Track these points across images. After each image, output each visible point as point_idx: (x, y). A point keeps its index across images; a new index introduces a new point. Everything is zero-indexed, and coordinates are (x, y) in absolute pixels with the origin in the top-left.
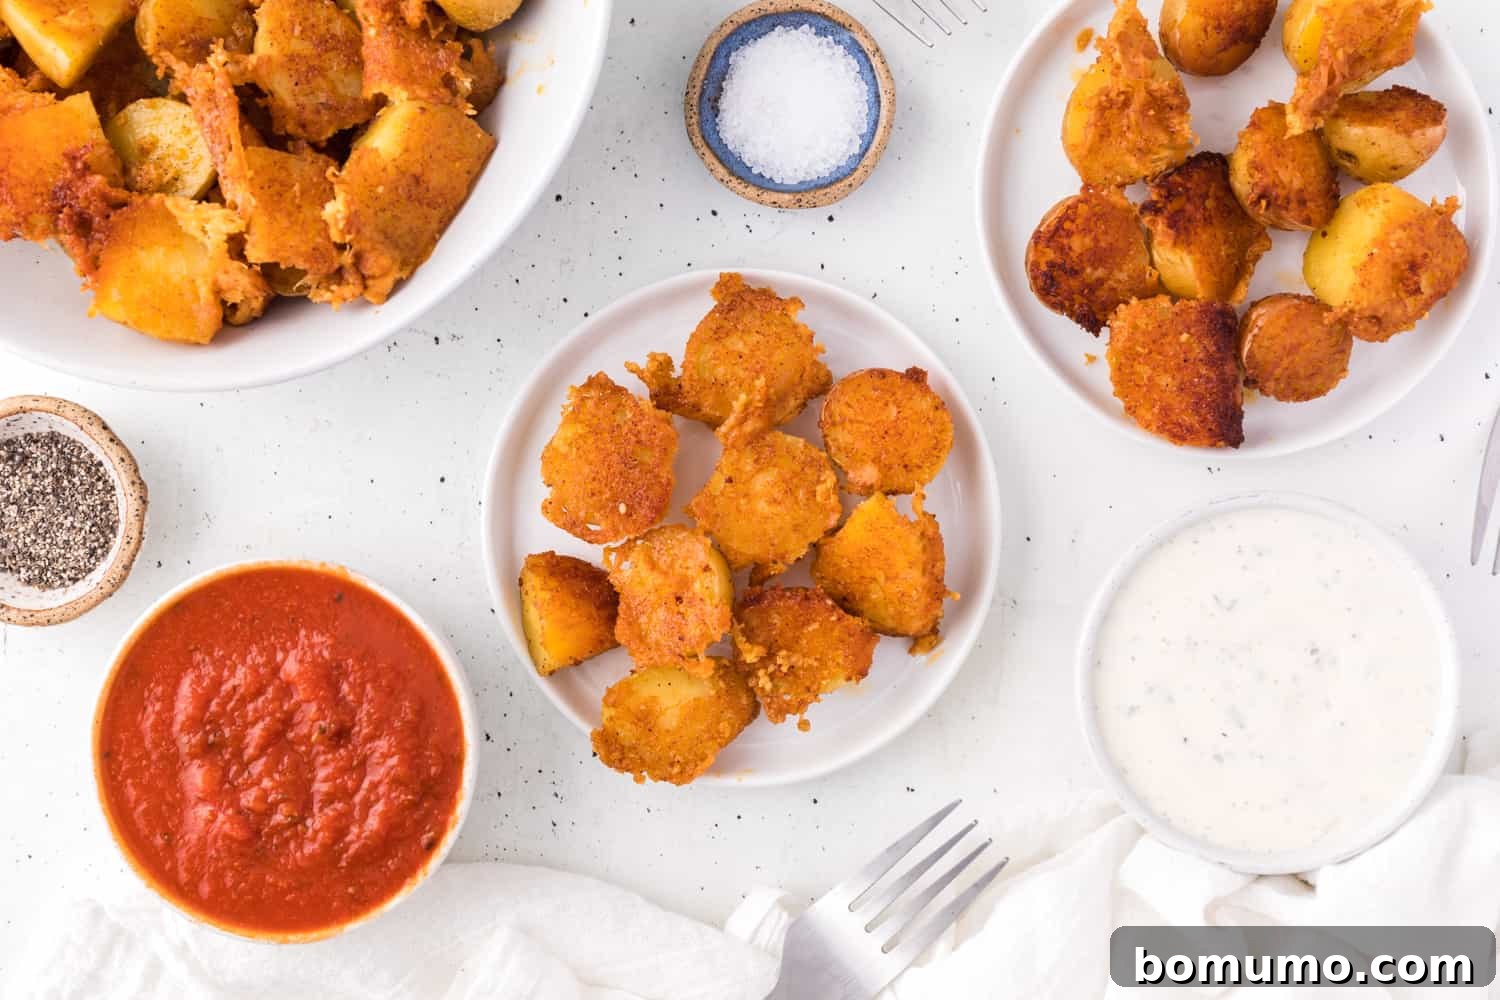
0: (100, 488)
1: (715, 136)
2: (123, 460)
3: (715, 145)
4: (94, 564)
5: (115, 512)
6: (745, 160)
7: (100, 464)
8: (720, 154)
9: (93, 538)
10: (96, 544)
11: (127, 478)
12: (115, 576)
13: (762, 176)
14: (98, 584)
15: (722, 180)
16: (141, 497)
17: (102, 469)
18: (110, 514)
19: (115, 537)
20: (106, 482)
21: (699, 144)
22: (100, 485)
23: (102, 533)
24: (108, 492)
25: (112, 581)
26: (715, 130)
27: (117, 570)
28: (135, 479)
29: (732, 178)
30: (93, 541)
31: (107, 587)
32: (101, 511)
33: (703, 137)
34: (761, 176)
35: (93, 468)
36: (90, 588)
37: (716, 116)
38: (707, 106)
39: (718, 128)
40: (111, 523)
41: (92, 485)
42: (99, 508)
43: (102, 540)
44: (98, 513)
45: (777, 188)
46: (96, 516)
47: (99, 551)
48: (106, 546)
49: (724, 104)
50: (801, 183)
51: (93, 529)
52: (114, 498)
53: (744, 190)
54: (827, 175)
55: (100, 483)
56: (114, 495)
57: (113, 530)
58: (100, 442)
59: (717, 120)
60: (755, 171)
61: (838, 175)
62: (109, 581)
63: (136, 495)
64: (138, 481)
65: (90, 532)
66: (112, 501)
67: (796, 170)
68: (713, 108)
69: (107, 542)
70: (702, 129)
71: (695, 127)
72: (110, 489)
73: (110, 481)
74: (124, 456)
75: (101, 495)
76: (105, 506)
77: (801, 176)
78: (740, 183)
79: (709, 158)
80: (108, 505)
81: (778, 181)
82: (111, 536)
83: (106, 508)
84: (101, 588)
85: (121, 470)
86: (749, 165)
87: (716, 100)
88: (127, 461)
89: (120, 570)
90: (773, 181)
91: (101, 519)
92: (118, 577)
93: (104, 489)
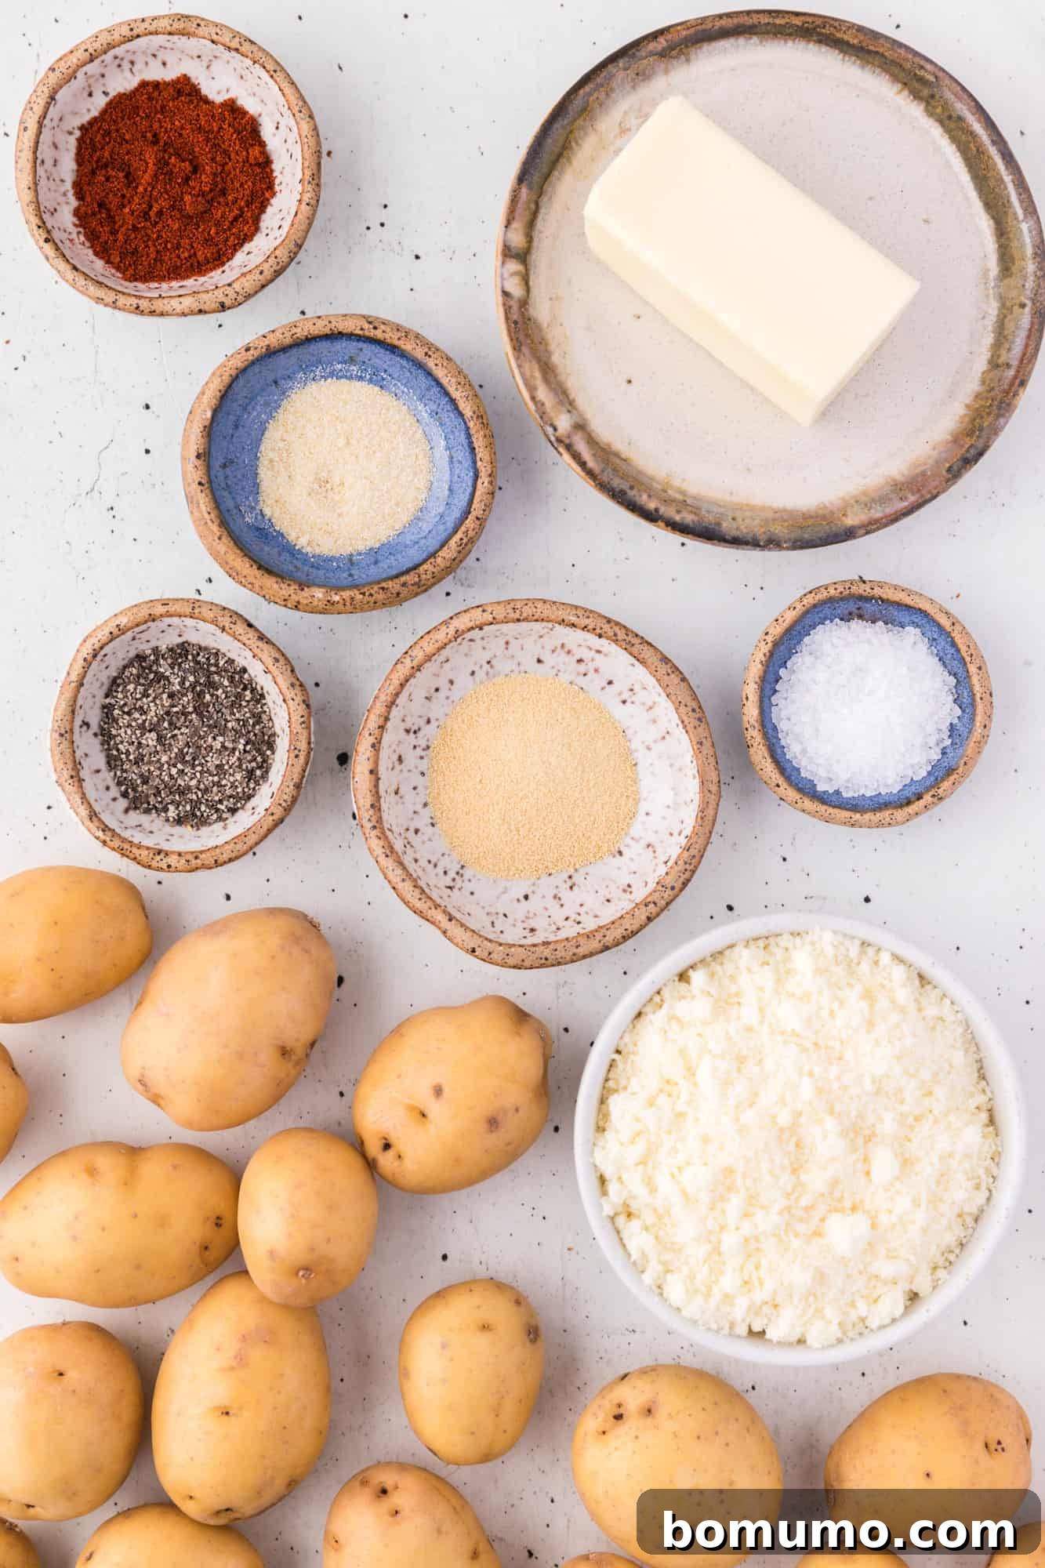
0: (247, 698)
1: (817, 620)
2: (277, 660)
3: (808, 621)
4: (254, 789)
5: (271, 724)
6: (794, 659)
7: (244, 670)
8: (798, 628)
9: (249, 758)
10: (254, 764)
11: (285, 680)
12: (285, 797)
13: (777, 681)
14: (266, 810)
15: (767, 634)
16: (304, 701)
17: (246, 676)
18: (263, 728)
19: (273, 753)
20: (253, 690)
21: (805, 602)
22: (248, 695)
23: (258, 750)
24: (258, 701)
25: (284, 804)
26: (825, 619)
27: (287, 790)
28: (294, 681)
29: (770, 645)
30: (250, 762)
31: (279, 812)
32: (254, 725)
33: (815, 606)
34: (778, 679)
35: (237, 677)
36: (256, 818)
37: (842, 619)
38: (852, 607)
39: (828, 622)
40: (266, 738)
41: (239, 696)
42: (251, 721)
43: (259, 759)
44: (250, 728)
45: (766, 700)
46: (249, 732)
47: (258, 773)
48: (265, 766)
49: (856, 625)
50: (775, 728)
51: (248, 748)
52: (265, 708)
53: (758, 661)
54: (787, 757)
55: (248, 693)
56: (265, 704)
57: (271, 746)
58: (247, 642)
59: (837, 620)
60: (782, 672)
61: (789, 770)
62: (280, 805)
63: (299, 699)
64: (298, 683)
65: (245, 750)
66: (265, 712)
67: (789, 719)
68: (850, 614)
69: (264, 761)
70: (823, 603)
71: (825, 594)
72: (259, 697)
73: (259, 688)
74: (277, 656)
75: (251, 706)
76: (258, 718)
77: (783, 726)
78: (765, 655)
79: (791, 616)
80: (260, 717)
81: (774, 699)
82: (269, 752)
83: (259, 721)
84: (272, 814)
85: (275, 671)
86: (789, 664)
87: (860, 617)
88: (282, 660)
89: (290, 790)
90: (773, 694)
91: (255, 735)
92: (289, 799)
93: (252, 699)
